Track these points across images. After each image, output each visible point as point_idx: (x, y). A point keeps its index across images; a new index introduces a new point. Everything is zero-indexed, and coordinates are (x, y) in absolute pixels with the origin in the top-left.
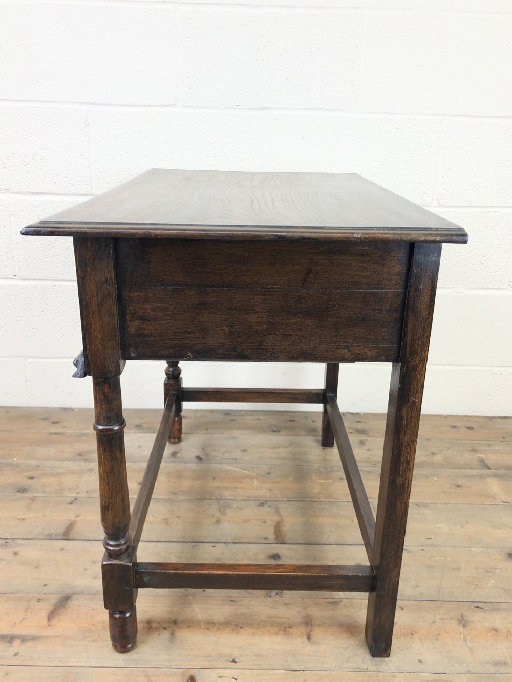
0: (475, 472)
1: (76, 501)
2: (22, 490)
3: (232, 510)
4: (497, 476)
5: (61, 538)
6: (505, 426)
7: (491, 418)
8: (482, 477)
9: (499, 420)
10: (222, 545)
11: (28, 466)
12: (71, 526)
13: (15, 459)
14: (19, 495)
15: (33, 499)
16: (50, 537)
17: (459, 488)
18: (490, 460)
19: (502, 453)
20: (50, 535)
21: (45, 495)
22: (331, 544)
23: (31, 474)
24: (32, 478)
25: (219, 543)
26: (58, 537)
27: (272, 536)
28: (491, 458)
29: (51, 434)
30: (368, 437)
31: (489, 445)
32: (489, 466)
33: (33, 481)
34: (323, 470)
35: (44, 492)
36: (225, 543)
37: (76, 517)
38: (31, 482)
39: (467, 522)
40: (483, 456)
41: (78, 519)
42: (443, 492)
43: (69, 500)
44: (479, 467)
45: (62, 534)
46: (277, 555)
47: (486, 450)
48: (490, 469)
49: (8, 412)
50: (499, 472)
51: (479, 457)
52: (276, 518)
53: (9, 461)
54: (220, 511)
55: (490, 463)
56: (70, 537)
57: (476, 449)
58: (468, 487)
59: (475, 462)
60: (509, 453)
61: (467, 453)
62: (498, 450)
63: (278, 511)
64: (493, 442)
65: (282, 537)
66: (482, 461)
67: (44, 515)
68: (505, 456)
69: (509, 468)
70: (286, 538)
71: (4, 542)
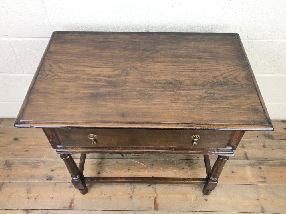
0: (241, 162)
2: (50, 179)
3: (137, 190)
4: (250, 165)
5: (69, 208)
8: (244, 166)
10: (133, 212)
11: (50, 162)
12: (72, 202)
13: (44, 157)
14: (49, 182)
15: (55, 184)
16: (64, 208)
17: (233, 174)
18: (249, 153)
19: (255, 148)
20: (64, 207)
21: (60, 182)
22: (176, 211)
23: (52, 168)
24: (53, 171)
25: (131, 211)
27: (153, 207)
28: (250, 152)
31: (250, 142)
32: (248, 157)
34: (175, 162)
35: (59, 180)
37: (74, 196)
38: (53, 173)
39: (233, 196)
40: (246, 150)
41: (75, 197)
42: (226, 177)
43: (70, 185)
44: (243, 158)
45: (69, 206)
47: (249, 146)
50: (252, 162)
51: (244, 151)
52: (155, 195)
53: (42, 159)
54: (132, 191)
55: (249, 155)
56: (73, 208)
57: (244, 145)
58: (237, 173)
59: (242, 155)
60: (258, 148)
61: (240, 148)
62: (254, 146)
63: (156, 190)
64: (252, 140)
65: (157, 207)
66: (245, 154)
67: (61, 195)
68: (256, 150)
69: (257, 159)
70: (159, 207)
71: (47, 211)
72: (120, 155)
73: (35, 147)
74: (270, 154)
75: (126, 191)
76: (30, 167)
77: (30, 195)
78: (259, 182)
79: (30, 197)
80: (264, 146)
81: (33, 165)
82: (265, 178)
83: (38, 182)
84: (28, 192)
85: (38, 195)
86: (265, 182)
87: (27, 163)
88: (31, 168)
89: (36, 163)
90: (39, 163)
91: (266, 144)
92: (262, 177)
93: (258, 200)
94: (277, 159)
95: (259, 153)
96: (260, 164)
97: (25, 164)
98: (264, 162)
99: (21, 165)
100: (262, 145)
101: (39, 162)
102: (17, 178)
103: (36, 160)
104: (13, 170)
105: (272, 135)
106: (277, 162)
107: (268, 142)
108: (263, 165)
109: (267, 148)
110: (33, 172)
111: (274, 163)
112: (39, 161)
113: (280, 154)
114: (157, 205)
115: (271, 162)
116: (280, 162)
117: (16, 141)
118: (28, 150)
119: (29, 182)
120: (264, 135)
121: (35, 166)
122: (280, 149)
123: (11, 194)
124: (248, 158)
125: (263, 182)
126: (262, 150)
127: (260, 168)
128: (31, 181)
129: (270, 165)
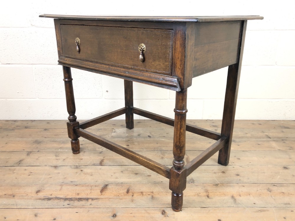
0: (265, 139)
1: (102, 152)
3: (167, 154)
4: (274, 141)
8: (268, 141)
9: (272, 121)
12: (102, 161)
16: (94, 165)
17: (259, 145)
19: (275, 133)
21: (89, 150)
23: (81, 143)
24: (82, 145)
26: (98, 165)
28: (270, 135)
30: (218, 128)
31: (269, 130)
34: (202, 140)
39: (265, 157)
40: (267, 134)
41: (105, 158)
42: (253, 147)
43: (99, 152)
47: (268, 132)
48: (271, 138)
50: (275, 139)
51: (265, 134)
54: (162, 154)
56: (103, 165)
57: (264, 131)
58: (263, 145)
59: (264, 136)
60: (278, 133)
61: (260, 133)
62: (273, 132)
67: (90, 157)
69: (278, 138)
71: (76, 167)
72: (147, 136)
73: (64, 133)
74: (290, 135)
76: (59, 143)
77: (58, 158)
78: (286, 149)
80: (283, 132)
82: (291, 147)
83: (67, 151)
84: (56, 156)
85: (67, 158)
86: (293, 149)
87: (56, 141)
92: (288, 147)
93: (290, 158)
95: (281, 135)
96: (283, 140)
97: (54, 141)
99: (51, 142)
100: (281, 131)
101: (67, 140)
102: (46, 149)
103: (65, 140)
104: (42, 145)
107: (284, 130)
108: (286, 141)
109: (286, 133)
110: (62, 145)
117: (46, 131)
118: (57, 135)
120: (280, 127)
123: (39, 157)
125: (290, 149)
127: (284, 142)
128: (59, 150)
129: (293, 141)
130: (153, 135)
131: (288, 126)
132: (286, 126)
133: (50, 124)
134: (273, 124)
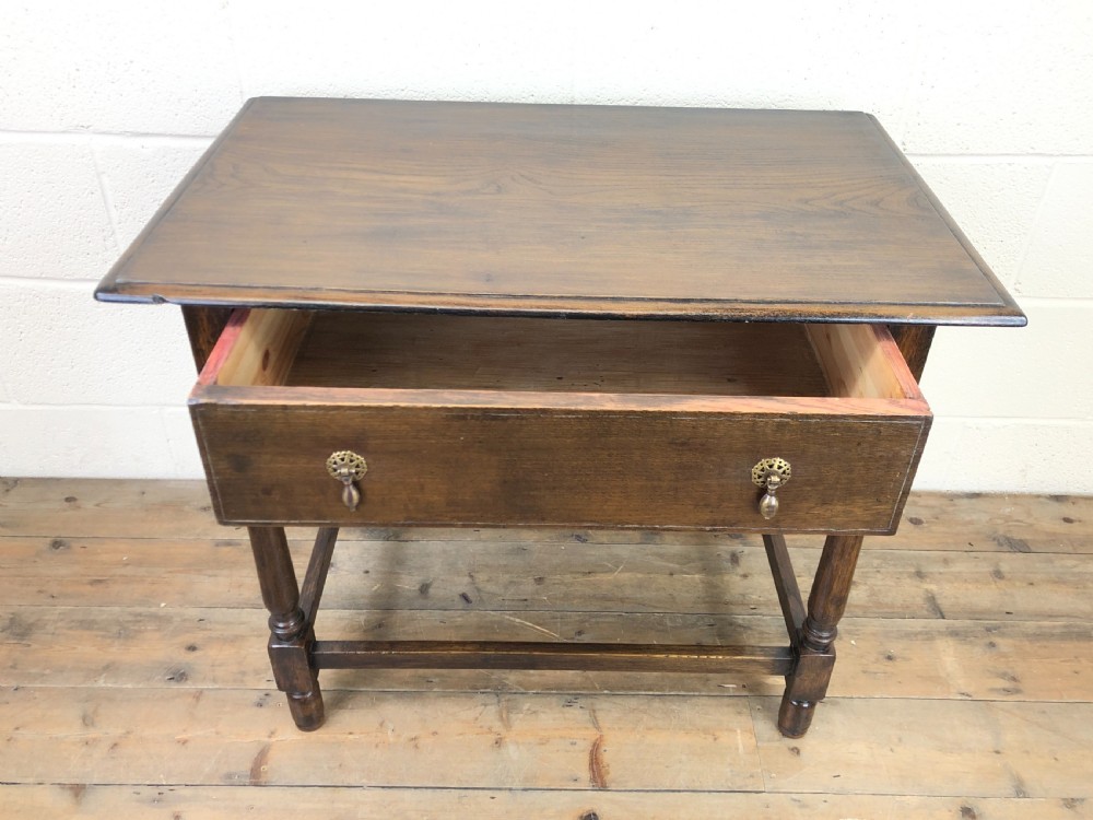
0: (917, 624)
1: (268, 699)
2: (179, 676)
3: (521, 716)
4: (954, 634)
5: (248, 781)
6: (975, 517)
7: (952, 497)
8: (929, 636)
9: (965, 501)
10: (507, 793)
11: (185, 620)
12: (262, 757)
13: (163, 605)
14: (175, 686)
15: (198, 695)
16: (230, 780)
17: (890, 663)
18: (945, 597)
19: (966, 581)
20: (229, 776)
21: (217, 686)
22: (679, 791)
23: (189, 639)
24: (192, 648)
25: (500, 789)
26: (243, 781)
27: (585, 774)
28: (948, 593)
29: (218, 544)
30: (745, 545)
31: (946, 561)
32: (943, 610)
33: (197, 653)
34: (669, 623)
35: (214, 680)
36: (510, 789)
37: (270, 737)
38: (192, 656)
39: (900, 740)
40: (933, 587)
41: (273, 740)
42: (864, 672)
43: (255, 696)
44: (925, 612)
45: (249, 773)
46: (594, 814)
47: (940, 573)
48: (943, 617)
49: (143, 493)
50: (958, 624)
51: (927, 590)
52: (592, 735)
53: (153, 610)
54: (501, 719)
55: (944, 603)
56: (263, 780)
57: (924, 570)
58: (904, 659)
59: (919, 601)
60: (977, 581)
61: (908, 581)
62: (959, 573)
63: (595, 718)
64: (952, 555)
65: (601, 777)
66: (931, 599)
67: (217, 733)
68: (970, 586)
69: (974, 614)
70: (608, 778)
71: (156, 790)
72: (457, 598)
73: (129, 571)
74: (1024, 599)
75: (476, 719)
76: (103, 636)
77: (92, 733)
78: (993, 690)
79: (94, 740)
80: (998, 575)
81: (115, 629)
82: (1014, 679)
83: (129, 686)
84: (87, 721)
85: (128, 733)
86: (1018, 691)
87: (93, 622)
88: (109, 641)
89: (130, 622)
90: (140, 621)
91: (1004, 568)
92: (1003, 675)
93: (998, 752)
94: (1051, 616)
95: (986, 596)
96: (988, 630)
97: (87, 625)
98: (1006, 626)
99: (71, 628)
100: (991, 569)
101: (139, 618)
102: (47, 672)
103: (130, 614)
104: (34, 646)
105: (1021, 540)
106: (1054, 627)
107: (1009, 562)
108: (1003, 635)
109: (1009, 580)
110: (115, 652)
111: (1040, 627)
112: (140, 615)
113: (1059, 600)
114: (603, 770)
115: (1031, 625)
116: (1065, 627)
117: (58, 551)
118: (100, 581)
119: (96, 686)
120: (994, 539)
121: (125, 632)
122: (1056, 582)
123: (17, 729)
124: (941, 613)
125: (1007, 691)
126: (993, 586)
127: (992, 645)
128: (101, 683)
129: (1027, 636)
130: (479, 590)
131: (1027, 537)
132: (1017, 535)
133: (79, 507)
134: (968, 518)
